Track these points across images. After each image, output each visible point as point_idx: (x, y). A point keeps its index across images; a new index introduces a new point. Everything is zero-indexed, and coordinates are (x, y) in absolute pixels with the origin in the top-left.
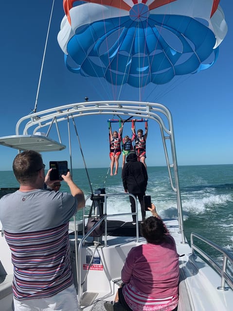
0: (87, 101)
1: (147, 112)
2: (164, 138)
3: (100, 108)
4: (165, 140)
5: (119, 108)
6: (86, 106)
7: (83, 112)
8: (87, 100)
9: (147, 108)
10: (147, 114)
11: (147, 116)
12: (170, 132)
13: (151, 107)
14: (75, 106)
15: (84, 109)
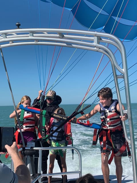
0: (19, 28)
1: (95, 44)
2: (117, 77)
3: (36, 36)
4: (117, 79)
5: (59, 38)
6: (18, 34)
7: (13, 41)
8: (19, 26)
9: (95, 39)
10: (95, 47)
11: (95, 48)
12: (123, 70)
13: (99, 38)
14: (3, 34)
15: (15, 37)
